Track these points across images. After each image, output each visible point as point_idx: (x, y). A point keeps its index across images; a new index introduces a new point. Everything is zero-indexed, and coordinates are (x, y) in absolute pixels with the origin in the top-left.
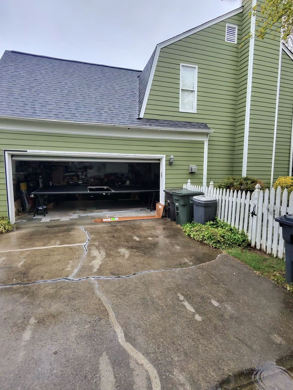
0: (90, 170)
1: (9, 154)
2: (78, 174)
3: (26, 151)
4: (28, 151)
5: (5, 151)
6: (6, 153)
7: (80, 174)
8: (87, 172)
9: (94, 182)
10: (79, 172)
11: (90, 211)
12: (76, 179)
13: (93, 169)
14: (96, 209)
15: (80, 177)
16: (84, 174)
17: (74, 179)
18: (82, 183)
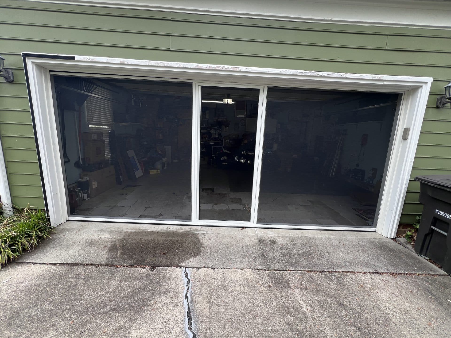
0: (226, 127)
1: (39, 66)
2: (210, 131)
3: (73, 58)
4: (77, 58)
5: (25, 56)
6: (29, 62)
7: (213, 132)
8: (221, 129)
9: (230, 143)
10: (212, 129)
11: (219, 194)
12: (207, 138)
13: (229, 126)
14: (230, 191)
15: (212, 136)
16: (217, 132)
17: (205, 139)
18: (214, 143)
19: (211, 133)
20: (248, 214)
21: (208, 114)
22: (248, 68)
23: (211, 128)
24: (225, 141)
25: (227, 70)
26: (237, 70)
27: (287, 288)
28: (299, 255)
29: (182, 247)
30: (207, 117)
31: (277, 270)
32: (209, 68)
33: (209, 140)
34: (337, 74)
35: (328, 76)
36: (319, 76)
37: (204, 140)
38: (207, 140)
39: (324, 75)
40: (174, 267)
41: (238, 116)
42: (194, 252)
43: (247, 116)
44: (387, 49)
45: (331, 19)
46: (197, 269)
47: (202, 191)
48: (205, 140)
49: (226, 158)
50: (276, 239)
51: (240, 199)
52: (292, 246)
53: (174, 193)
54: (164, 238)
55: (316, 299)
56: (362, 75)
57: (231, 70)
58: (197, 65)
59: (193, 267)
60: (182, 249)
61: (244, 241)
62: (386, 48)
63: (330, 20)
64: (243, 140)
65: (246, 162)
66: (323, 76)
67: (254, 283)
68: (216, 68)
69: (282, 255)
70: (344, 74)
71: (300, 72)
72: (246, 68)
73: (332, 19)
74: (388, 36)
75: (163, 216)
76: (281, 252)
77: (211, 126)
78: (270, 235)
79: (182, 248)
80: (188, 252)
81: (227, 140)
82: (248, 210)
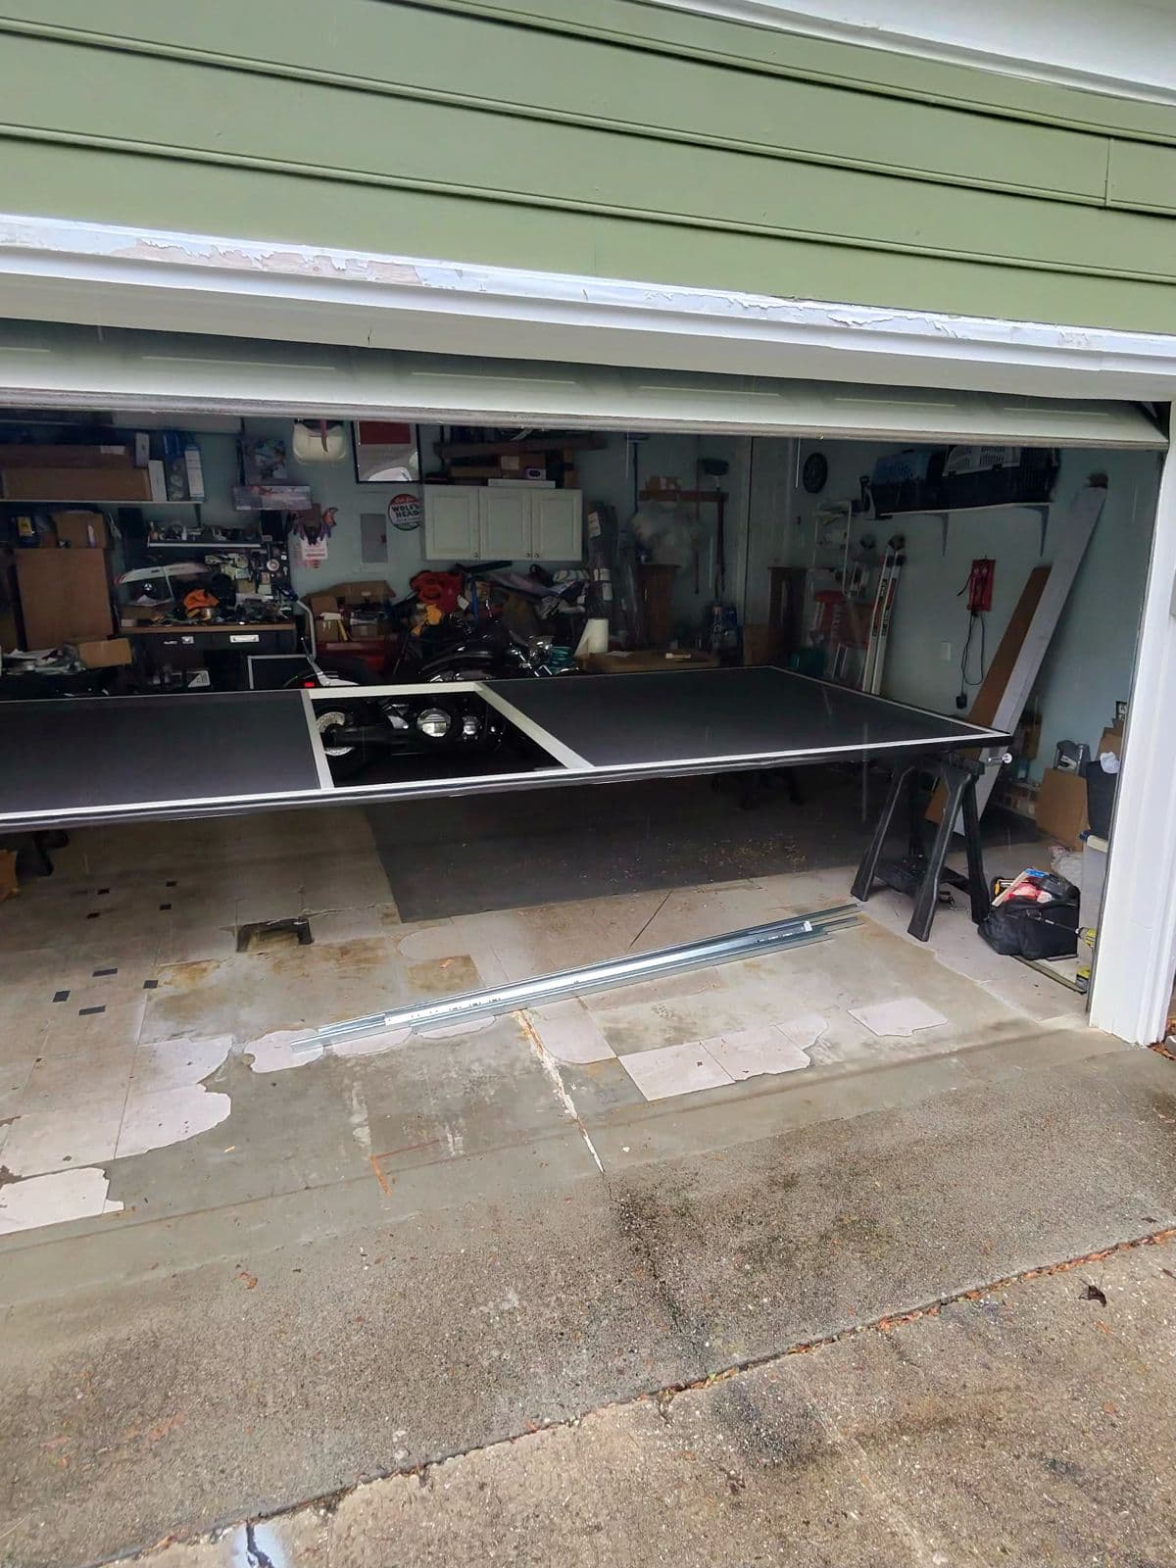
0: (312, 540)
2: (225, 570)
7: (236, 571)
8: (287, 555)
9: (348, 628)
10: (231, 556)
11: (344, 951)
12: (208, 613)
13: (329, 536)
14: (397, 918)
15: (241, 597)
16: (267, 570)
17: (199, 615)
18: (253, 638)
19: (227, 578)
20: (530, 1047)
21: (199, 473)
22: (470, 274)
23: (227, 551)
24: (318, 619)
25: (343, 276)
26: (406, 279)
27: (814, 1461)
28: (822, 1237)
29: (192, 1378)
30: (197, 489)
31: (744, 1367)
32: (225, 261)
33: (220, 620)
34: (918, 318)
35: (880, 328)
36: (836, 325)
37: (193, 625)
38: (209, 623)
39: (861, 324)
40: (175, 1545)
41: (372, 479)
42: (275, 1387)
43: (426, 478)
44: (1108, 204)
45: (875, 25)
46: (322, 1512)
47: (238, 950)
48: (200, 623)
49: (341, 723)
50: (697, 1174)
51: (467, 960)
52: (780, 1195)
53: (61, 996)
54: (63, 1346)
55: (951, 1479)
56: (1018, 325)
57: (372, 279)
58: (138, 239)
59: (295, 1501)
60: (197, 1393)
61: (541, 1228)
62: (1105, 199)
63: (873, 29)
64: (420, 606)
65: (455, 728)
66: (855, 327)
67: (655, 1485)
68: (268, 262)
69: (748, 1267)
70: (945, 318)
71: (746, 305)
72: (460, 273)
73: (881, 29)
74: (1112, 141)
75: (19, 1179)
76: (741, 1249)
77: (224, 539)
78: (663, 1158)
79: (194, 1388)
80: (242, 1397)
81: (329, 616)
82: (523, 1024)
